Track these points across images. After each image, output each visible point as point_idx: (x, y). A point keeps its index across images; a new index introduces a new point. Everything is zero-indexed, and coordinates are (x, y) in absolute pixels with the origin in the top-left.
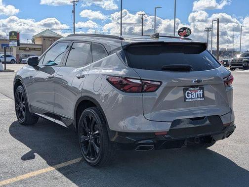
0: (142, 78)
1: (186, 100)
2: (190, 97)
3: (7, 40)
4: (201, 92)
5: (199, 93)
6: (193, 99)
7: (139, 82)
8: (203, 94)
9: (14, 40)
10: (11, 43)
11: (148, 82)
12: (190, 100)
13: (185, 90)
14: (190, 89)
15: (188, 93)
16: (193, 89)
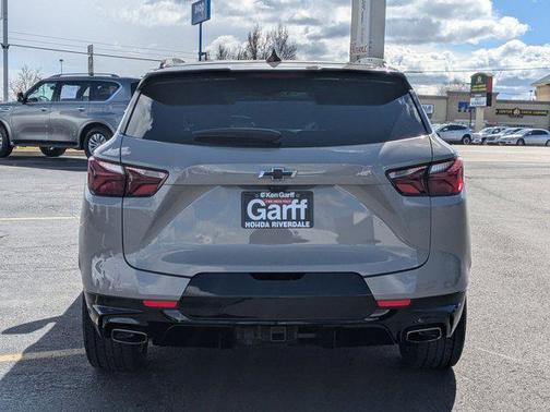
0: (124, 161)
1: (247, 224)
2: (263, 216)
3: (464, 93)
4: (303, 206)
5: (294, 206)
6: (270, 222)
7: (118, 169)
8: (309, 212)
9: (481, 92)
10: (472, 100)
11: (139, 171)
12: (262, 225)
13: (246, 198)
14: (262, 195)
15: (257, 206)
16: (275, 195)
